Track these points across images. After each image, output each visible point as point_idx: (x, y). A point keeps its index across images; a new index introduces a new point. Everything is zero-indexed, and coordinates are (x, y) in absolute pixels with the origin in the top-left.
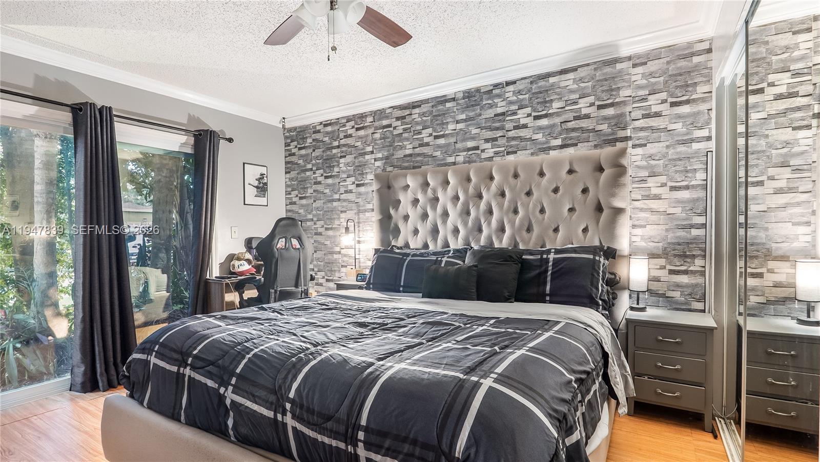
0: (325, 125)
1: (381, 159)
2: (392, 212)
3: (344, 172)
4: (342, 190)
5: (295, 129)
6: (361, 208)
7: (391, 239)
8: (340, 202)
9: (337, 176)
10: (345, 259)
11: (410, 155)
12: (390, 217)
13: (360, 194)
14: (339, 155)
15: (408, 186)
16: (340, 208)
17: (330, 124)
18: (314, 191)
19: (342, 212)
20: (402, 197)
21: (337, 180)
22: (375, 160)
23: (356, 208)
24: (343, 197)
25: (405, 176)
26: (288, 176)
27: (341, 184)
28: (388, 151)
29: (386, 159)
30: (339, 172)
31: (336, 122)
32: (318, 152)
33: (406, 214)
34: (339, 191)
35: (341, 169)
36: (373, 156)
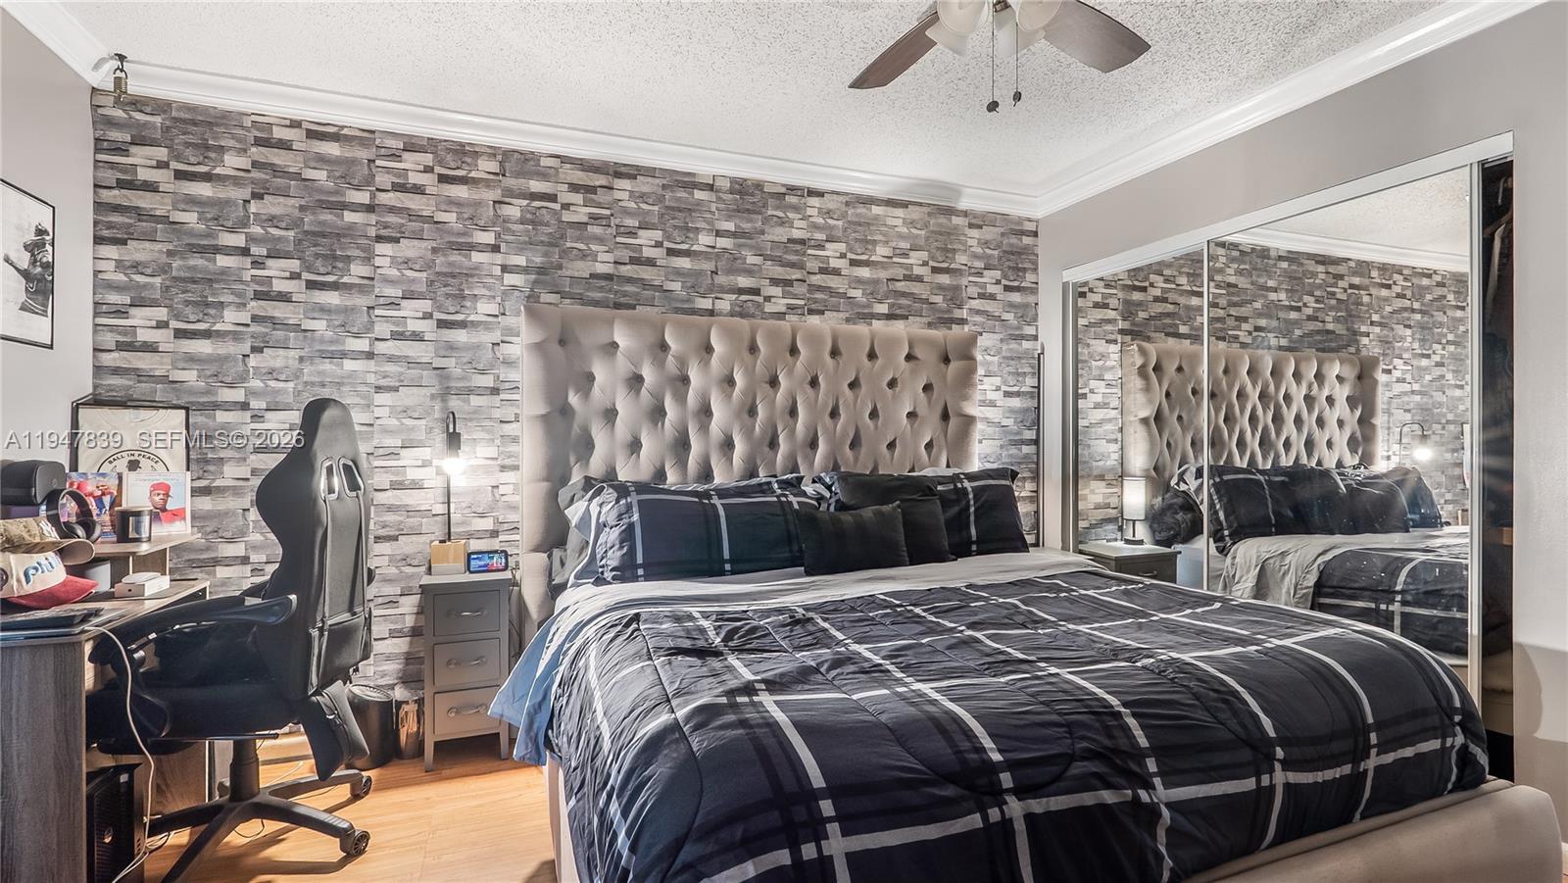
0: (311, 135)
1: (525, 270)
2: (573, 399)
3: (388, 281)
4: (382, 329)
5: (162, 107)
6: (453, 384)
8: (372, 362)
9: (361, 289)
10: (390, 518)
11: (609, 277)
12: (565, 411)
13: (451, 347)
14: (372, 232)
15: (615, 345)
16: (371, 379)
17: (335, 137)
18: (255, 318)
19: (379, 389)
20: (600, 371)
21: (362, 301)
22: (505, 269)
23: (435, 382)
24: (381, 348)
25: (610, 323)
26: (110, 251)
27: (377, 312)
28: (546, 255)
29: (538, 273)
30: (372, 279)
31: (367, 138)
32: (272, 206)
33: (609, 405)
34: (369, 327)
35: (379, 271)
36: (498, 258)
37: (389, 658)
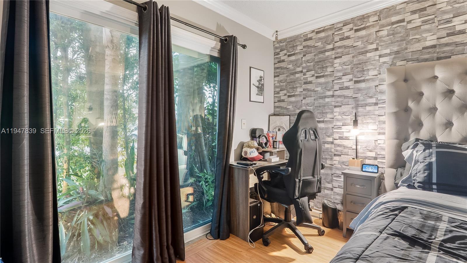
0: (318, 33)
1: (390, 54)
2: (411, 104)
3: (338, 71)
4: (336, 87)
6: (360, 103)
7: (410, 131)
8: (334, 98)
9: (330, 75)
10: (339, 148)
11: (434, 46)
12: (407, 110)
13: (359, 90)
14: (333, 56)
15: (436, 77)
16: (333, 104)
17: (323, 31)
18: (304, 90)
19: (335, 107)
20: (426, 90)
21: (330, 79)
22: (380, 56)
23: (353, 103)
24: (337, 93)
25: (433, 67)
27: (335, 82)
28: (399, 45)
29: (395, 54)
30: (333, 71)
31: (332, 27)
32: (309, 57)
33: (431, 106)
34: (332, 88)
35: (336, 68)
36: (378, 53)
37: (338, 194)
